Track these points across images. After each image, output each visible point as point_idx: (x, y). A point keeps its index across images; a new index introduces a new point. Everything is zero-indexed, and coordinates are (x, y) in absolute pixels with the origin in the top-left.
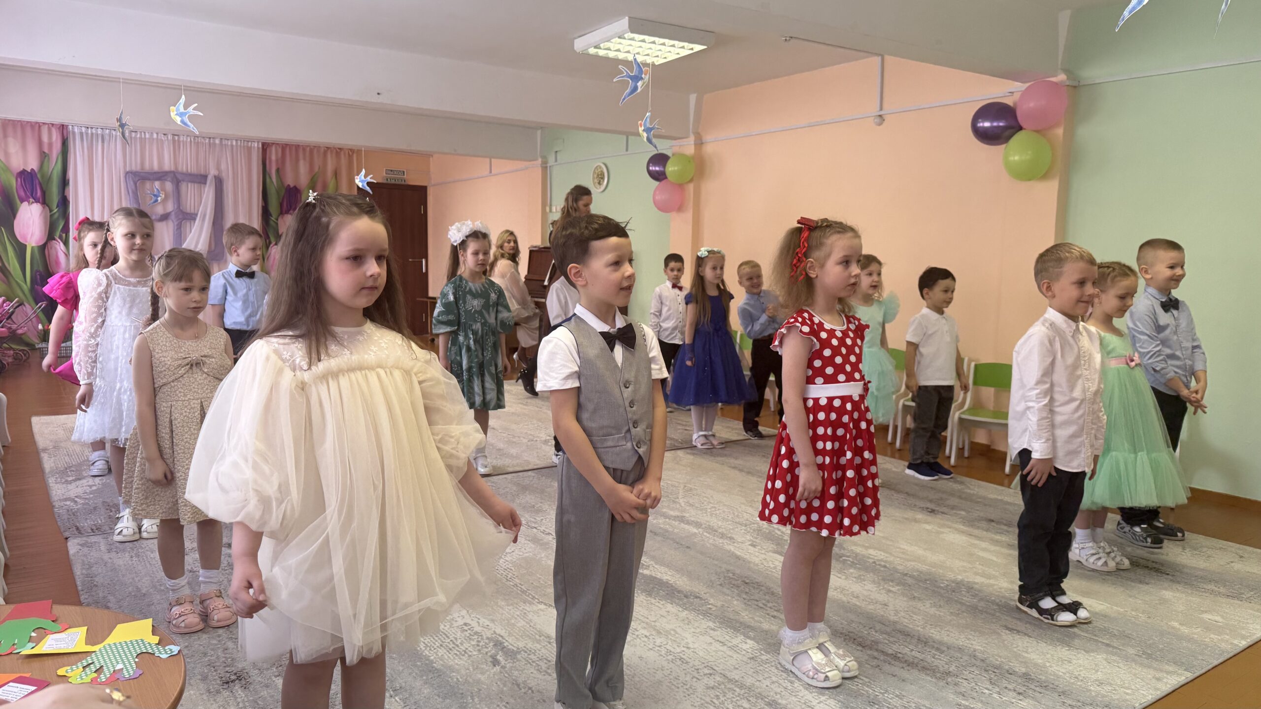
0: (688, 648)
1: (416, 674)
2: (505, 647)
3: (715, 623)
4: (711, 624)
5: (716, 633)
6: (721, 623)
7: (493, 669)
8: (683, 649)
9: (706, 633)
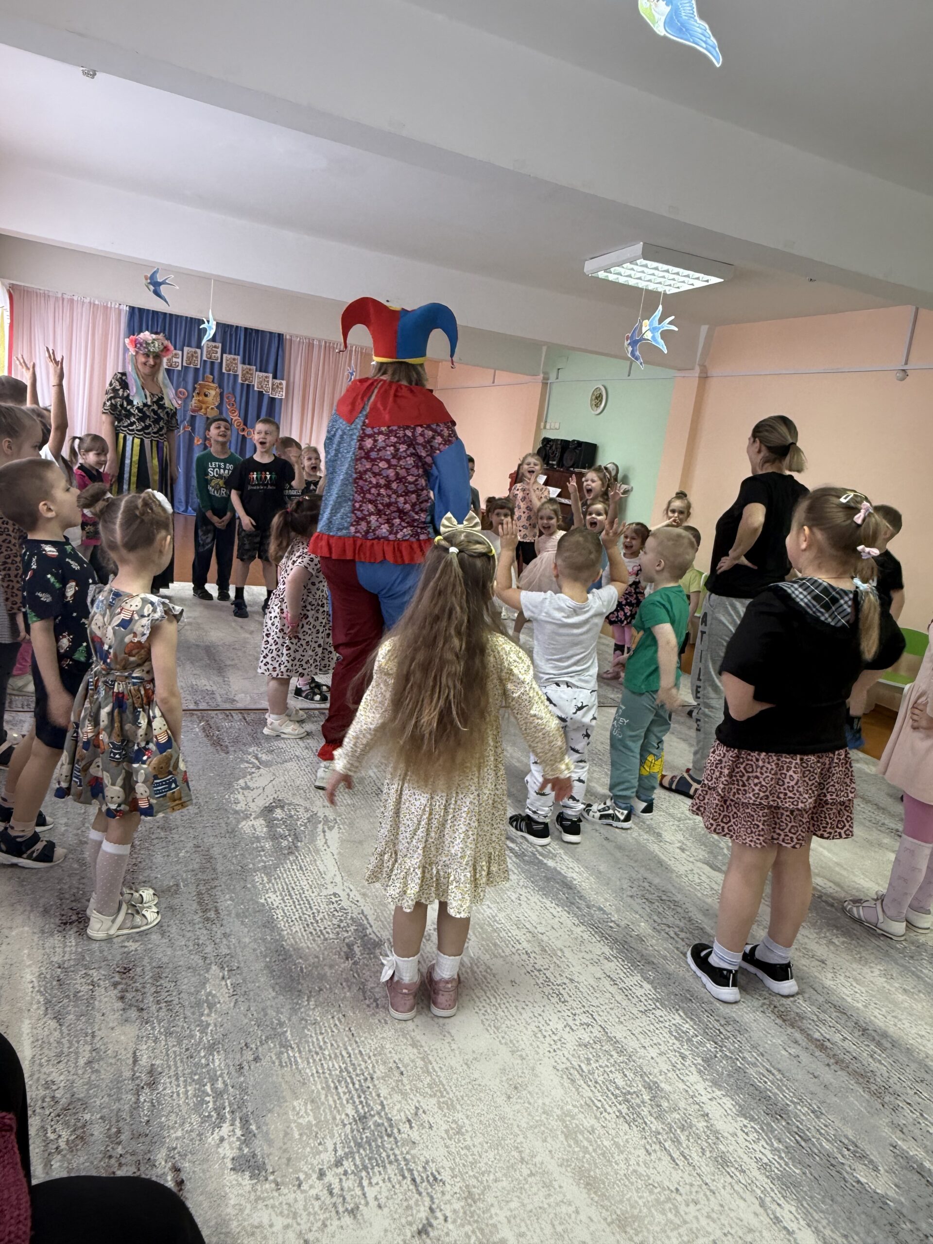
0: (572, 980)
1: (261, 953)
2: (366, 935)
3: (612, 949)
4: (607, 950)
5: (610, 964)
6: (620, 951)
7: (344, 963)
8: (566, 981)
9: (597, 963)
